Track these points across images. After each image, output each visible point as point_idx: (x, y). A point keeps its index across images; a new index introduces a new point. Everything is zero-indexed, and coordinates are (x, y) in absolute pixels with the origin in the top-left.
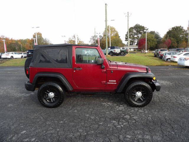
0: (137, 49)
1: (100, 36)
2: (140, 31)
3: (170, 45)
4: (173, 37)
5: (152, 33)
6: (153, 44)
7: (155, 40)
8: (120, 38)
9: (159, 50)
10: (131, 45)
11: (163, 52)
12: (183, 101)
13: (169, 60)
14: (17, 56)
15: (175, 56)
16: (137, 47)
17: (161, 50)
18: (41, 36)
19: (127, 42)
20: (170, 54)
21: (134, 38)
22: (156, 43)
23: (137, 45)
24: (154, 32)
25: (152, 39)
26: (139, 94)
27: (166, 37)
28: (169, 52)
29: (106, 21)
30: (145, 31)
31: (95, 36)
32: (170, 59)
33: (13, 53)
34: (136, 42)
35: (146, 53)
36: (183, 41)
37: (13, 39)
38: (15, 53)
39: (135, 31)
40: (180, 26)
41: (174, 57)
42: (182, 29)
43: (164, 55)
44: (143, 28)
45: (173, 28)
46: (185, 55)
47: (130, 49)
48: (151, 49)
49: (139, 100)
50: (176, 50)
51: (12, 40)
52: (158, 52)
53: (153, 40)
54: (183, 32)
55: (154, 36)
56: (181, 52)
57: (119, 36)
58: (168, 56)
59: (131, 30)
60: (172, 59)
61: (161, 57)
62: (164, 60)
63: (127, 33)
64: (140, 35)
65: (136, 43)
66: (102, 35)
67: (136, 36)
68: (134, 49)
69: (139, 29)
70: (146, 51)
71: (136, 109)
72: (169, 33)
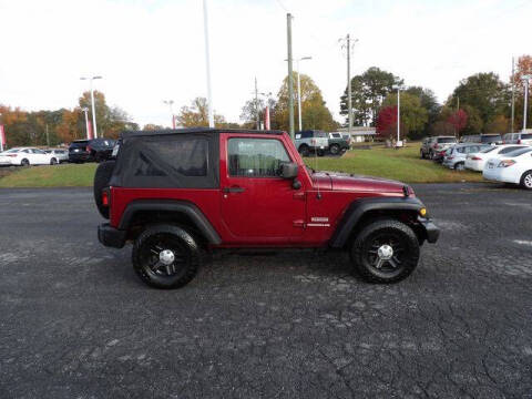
0: (373, 136)
1: (272, 102)
2: (381, 86)
3: (464, 125)
4: (473, 105)
5: (415, 91)
6: (418, 124)
7: (424, 111)
8: (326, 106)
9: (435, 140)
10: (355, 124)
11: (446, 146)
12: (494, 268)
13: (461, 167)
14: (39, 158)
15: (477, 155)
16: (373, 132)
17: (440, 141)
18: (103, 102)
19: (347, 116)
20: (463, 152)
21: (364, 107)
22: (426, 121)
23: (372, 125)
24: (420, 89)
25: (416, 109)
26: (386, 251)
27: (453, 102)
28: (461, 145)
29: (289, 60)
30: (394, 87)
31: (257, 102)
32: (462, 163)
33: (27, 151)
34: (371, 116)
35: (397, 147)
36: (498, 114)
37: (21, 110)
38: (34, 151)
39: (367, 87)
40: (491, 74)
41: (475, 159)
42: (495, 82)
43: (449, 152)
44: (389, 79)
45: (472, 79)
46: (502, 152)
47: (354, 136)
48: (412, 136)
49: (386, 265)
50: (479, 138)
51: (18, 113)
52: (432, 145)
53: (417, 113)
54: (499, 89)
55: (418, 100)
56: (493, 145)
57: (324, 100)
58: (459, 157)
59: (356, 83)
60: (469, 163)
61: (440, 160)
62: (448, 168)
63: (346, 92)
64: (381, 99)
65: (370, 121)
66: (277, 99)
67: (369, 101)
68: (365, 136)
69: (377, 80)
70: (400, 143)
71: (380, 288)
72: (460, 91)
